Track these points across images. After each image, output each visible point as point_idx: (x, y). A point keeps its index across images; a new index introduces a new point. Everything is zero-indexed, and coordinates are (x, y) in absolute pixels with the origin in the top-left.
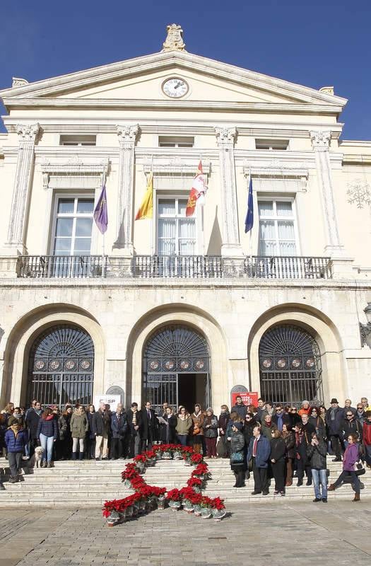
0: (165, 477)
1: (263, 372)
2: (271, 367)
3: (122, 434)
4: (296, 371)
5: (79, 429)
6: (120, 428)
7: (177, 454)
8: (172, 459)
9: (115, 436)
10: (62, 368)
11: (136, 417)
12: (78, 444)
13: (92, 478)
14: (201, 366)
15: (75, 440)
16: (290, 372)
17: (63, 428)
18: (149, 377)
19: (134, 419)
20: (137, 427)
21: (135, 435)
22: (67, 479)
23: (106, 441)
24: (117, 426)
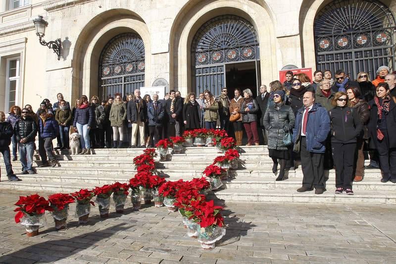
0: (189, 165)
1: (319, 53)
2: (329, 47)
3: (159, 121)
4: (362, 49)
5: (116, 118)
6: (156, 115)
7: (209, 140)
8: (204, 146)
9: (151, 123)
10: (123, 71)
11: (175, 105)
12: (117, 133)
13: (115, 165)
14: (249, 54)
15: (114, 129)
16: (353, 50)
17: (101, 117)
18: (197, 70)
19: (172, 107)
20: (174, 115)
21: (174, 123)
22: (92, 165)
23: (142, 129)
24: (153, 113)
